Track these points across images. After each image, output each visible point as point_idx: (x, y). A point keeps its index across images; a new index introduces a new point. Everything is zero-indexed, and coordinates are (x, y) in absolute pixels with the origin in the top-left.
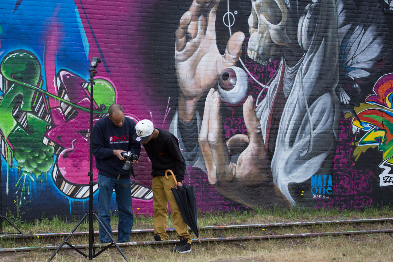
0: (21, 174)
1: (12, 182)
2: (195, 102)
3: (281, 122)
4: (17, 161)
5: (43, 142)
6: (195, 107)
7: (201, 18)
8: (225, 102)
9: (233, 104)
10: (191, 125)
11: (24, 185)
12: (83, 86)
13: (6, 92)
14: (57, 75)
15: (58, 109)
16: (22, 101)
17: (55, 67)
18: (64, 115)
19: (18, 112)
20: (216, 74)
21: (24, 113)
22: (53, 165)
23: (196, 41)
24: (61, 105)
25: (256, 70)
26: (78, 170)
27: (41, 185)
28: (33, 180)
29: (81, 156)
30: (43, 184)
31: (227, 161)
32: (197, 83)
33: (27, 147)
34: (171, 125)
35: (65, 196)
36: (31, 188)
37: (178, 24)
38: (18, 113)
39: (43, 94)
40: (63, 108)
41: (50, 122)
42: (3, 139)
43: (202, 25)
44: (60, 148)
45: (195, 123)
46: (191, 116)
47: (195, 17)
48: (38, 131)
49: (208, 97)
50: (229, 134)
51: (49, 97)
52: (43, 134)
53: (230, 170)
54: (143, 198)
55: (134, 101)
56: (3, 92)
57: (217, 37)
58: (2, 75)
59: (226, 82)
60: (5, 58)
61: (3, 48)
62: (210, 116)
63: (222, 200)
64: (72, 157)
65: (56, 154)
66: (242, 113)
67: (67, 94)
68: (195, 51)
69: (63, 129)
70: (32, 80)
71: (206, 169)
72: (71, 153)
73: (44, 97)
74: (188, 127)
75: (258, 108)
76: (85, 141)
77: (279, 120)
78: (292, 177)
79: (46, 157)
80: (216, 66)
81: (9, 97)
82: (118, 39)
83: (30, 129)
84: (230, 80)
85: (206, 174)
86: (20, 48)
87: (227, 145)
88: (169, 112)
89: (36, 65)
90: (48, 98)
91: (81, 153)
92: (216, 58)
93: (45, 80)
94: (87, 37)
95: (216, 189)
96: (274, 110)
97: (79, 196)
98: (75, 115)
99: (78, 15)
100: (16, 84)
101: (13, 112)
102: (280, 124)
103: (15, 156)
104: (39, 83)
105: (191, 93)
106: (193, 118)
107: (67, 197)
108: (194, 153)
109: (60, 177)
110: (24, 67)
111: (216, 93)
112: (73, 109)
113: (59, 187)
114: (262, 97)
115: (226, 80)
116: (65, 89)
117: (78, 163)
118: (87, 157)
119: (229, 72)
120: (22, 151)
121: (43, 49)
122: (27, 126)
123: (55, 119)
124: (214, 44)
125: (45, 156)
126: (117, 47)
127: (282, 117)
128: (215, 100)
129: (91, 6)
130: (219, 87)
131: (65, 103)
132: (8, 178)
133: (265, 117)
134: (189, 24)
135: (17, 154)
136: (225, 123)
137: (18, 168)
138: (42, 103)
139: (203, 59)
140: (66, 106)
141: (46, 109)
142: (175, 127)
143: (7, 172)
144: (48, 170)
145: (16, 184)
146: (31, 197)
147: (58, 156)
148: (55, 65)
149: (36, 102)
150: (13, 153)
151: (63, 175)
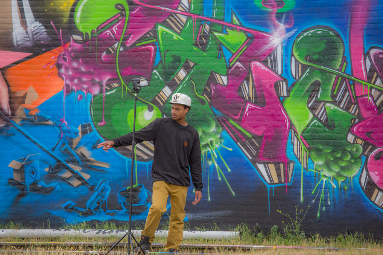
0: (319, 179)
1: (308, 187)
4: (314, 163)
5: (347, 139)
11: (323, 192)
13: (299, 78)
14: (367, 54)
15: (367, 97)
16: (319, 89)
17: (364, 45)
18: (376, 105)
19: (314, 102)
21: (323, 103)
22: (361, 169)
24: (371, 92)
27: (345, 193)
28: (335, 187)
30: (348, 193)
33: (327, 145)
35: (378, 208)
36: (331, 196)
38: (315, 104)
39: (347, 80)
40: (374, 96)
42: (296, 136)
44: (370, 147)
48: (340, 126)
51: (355, 82)
52: (347, 129)
56: (295, 78)
58: (295, 58)
60: (298, 37)
65: (365, 155)
67: (380, 78)
69: (375, 123)
70: (332, 62)
73: (348, 84)
79: (351, 158)
81: (303, 84)
83: (330, 123)
86: (318, 24)
89: (337, 44)
90: (354, 84)
93: (349, 62)
100: (312, 68)
101: (308, 103)
103: (311, 157)
104: (341, 66)
109: (370, 184)
110: (322, 47)
113: (370, 197)
116: (377, 72)
120: (320, 150)
121: (348, 22)
122: (327, 120)
123: (363, 110)
125: (350, 156)
131: (376, 89)
132: (302, 183)
135: (313, 154)
137: (315, 171)
138: (346, 90)
140: (379, 93)
141: (350, 98)
143: (301, 176)
144: (354, 174)
145: (313, 190)
146: (332, 208)
147: (367, 158)
148: (364, 42)
149: (338, 89)
150: (308, 153)
151: (375, 181)
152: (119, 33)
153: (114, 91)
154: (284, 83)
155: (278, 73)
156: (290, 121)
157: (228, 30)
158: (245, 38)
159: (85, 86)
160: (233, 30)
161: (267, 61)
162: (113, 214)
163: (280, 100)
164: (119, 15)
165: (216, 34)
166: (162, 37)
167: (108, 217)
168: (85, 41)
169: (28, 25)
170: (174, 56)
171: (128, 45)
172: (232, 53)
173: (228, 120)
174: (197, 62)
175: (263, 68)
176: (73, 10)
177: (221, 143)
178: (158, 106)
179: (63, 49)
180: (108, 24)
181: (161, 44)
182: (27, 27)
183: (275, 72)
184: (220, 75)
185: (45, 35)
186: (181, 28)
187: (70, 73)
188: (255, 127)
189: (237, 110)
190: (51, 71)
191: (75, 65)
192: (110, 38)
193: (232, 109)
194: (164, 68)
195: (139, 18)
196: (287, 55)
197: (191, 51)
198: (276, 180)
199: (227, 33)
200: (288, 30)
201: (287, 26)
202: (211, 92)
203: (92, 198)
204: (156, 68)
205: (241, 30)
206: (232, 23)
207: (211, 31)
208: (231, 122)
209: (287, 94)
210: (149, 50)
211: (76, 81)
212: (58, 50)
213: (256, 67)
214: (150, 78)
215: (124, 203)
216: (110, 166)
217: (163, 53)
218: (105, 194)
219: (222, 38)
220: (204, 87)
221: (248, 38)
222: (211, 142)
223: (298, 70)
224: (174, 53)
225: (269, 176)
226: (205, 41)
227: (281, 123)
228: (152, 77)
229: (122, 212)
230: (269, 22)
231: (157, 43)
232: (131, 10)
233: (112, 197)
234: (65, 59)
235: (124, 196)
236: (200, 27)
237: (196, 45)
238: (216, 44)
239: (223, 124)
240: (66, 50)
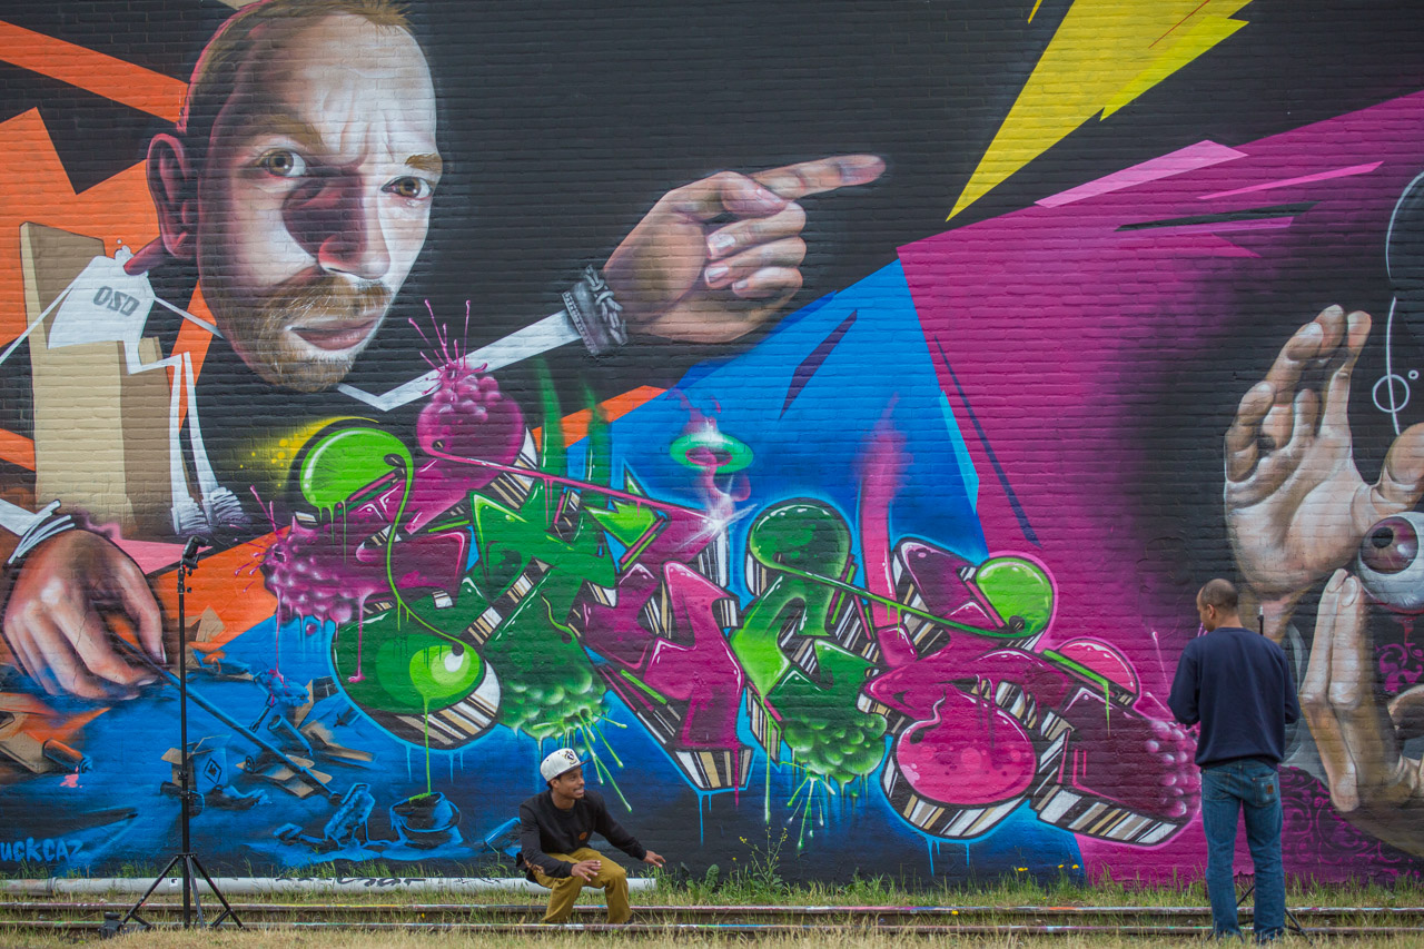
0: (802, 780)
1: (780, 792)
2: (1286, 605)
4: (791, 749)
5: (856, 706)
6: (1288, 617)
7: (1303, 395)
8: (1383, 604)
9: (1409, 609)
11: (809, 803)
12: (962, 574)
13: (762, 594)
14: (895, 551)
15: (896, 629)
16: (802, 613)
17: (889, 534)
18: (912, 643)
19: (792, 637)
20: (1353, 533)
21: (809, 640)
22: (885, 760)
23: (1289, 454)
24: (904, 620)
26: (951, 772)
27: (852, 803)
28: (833, 793)
29: (957, 739)
30: (859, 804)
31: (1392, 753)
32: (1293, 560)
33: (817, 717)
35: (917, 830)
36: (826, 809)
37: (1234, 414)
38: (794, 641)
39: (856, 597)
40: (908, 626)
41: (874, 660)
42: (756, 700)
43: (1304, 413)
44: (902, 719)
47: (1286, 395)
48: (844, 681)
49: (1329, 591)
50: (1396, 685)
51: (873, 602)
52: (857, 687)
53: (1402, 775)
54: (1132, 840)
55: (1105, 607)
56: (754, 594)
57: (1353, 441)
58: (753, 557)
59: (1383, 552)
60: (759, 518)
61: (757, 497)
63: (1376, 851)
64: (935, 740)
65: (892, 735)
67: (920, 595)
68: (1285, 480)
69: (910, 675)
70: (828, 565)
71: (1324, 773)
72: (933, 731)
73: (858, 604)
76: (970, 704)
79: (865, 740)
80: (1352, 512)
81: (770, 604)
82: (1061, 460)
83: (823, 675)
84: (1396, 546)
85: (1322, 785)
86: (797, 496)
87: (1391, 713)
89: (837, 531)
90: (870, 606)
91: (959, 732)
92: (1353, 494)
93: (861, 565)
94: (973, 461)
95: (1357, 824)
97: (955, 831)
98: (940, 644)
99: (947, 411)
100: (788, 576)
101: (780, 640)
103: (787, 738)
104: (845, 572)
105: (1276, 584)
107: (921, 833)
109: (902, 787)
110: (807, 537)
111: (1353, 582)
112: (937, 628)
113: (901, 809)
115: (1383, 547)
116: (914, 583)
117: (950, 754)
118: (975, 741)
119: (1392, 528)
120: (805, 726)
121: (857, 493)
122: (817, 671)
123: (888, 654)
124: (1346, 457)
125: (863, 737)
126: (1057, 480)
128: (1350, 598)
129: (983, 388)
130: (1362, 565)
131: (913, 615)
132: (768, 787)
134: (1266, 414)
135: (790, 733)
136: (1383, 657)
137: (793, 764)
138: (854, 616)
139: (1311, 497)
140: (919, 622)
141: (863, 631)
143: (765, 773)
144: (871, 770)
145: (789, 800)
146: (827, 832)
147: (896, 739)
148: (888, 529)
149: (839, 614)
150: (780, 732)
151: (912, 782)
152: (393, 509)
153: (381, 618)
154: (732, 603)
155: (719, 585)
156: (743, 672)
157: (617, 504)
158: (652, 519)
159: (322, 608)
160: (627, 503)
161: (697, 563)
162: (379, 849)
163: (723, 633)
164: (393, 475)
165: (594, 511)
166: (481, 515)
167: (371, 854)
168: (322, 523)
169: (205, 494)
170: (506, 552)
171: (411, 532)
172: (626, 547)
173: (618, 671)
174: (553, 563)
175: (690, 574)
176: (297, 467)
177: (604, 713)
178: (473, 646)
179: (275, 538)
180: (372, 491)
181: (480, 529)
182: (201, 497)
183: (714, 583)
184: (601, 587)
185: (238, 513)
186: (522, 500)
187: (291, 583)
188: (672, 684)
189: (636, 653)
190: (252, 580)
191: (300, 568)
192: (373, 518)
193: (627, 651)
194: (486, 573)
195: (435, 481)
196: (736, 551)
197: (541, 543)
198: (715, 782)
199: (616, 510)
200: (738, 506)
201: (738, 499)
202: (583, 618)
203: (337, 817)
204: (470, 573)
205: (643, 505)
206: (627, 492)
207: (582, 506)
208: (625, 674)
209: (738, 623)
210: (456, 541)
211: (302, 598)
212: (266, 541)
213: (675, 573)
214: (458, 591)
215: (403, 828)
216: (373, 759)
217: (483, 549)
218: (363, 810)
219: (606, 519)
220: (569, 609)
221: (659, 519)
222: (584, 713)
223: (760, 578)
224: (507, 546)
225: (701, 774)
226: (570, 524)
227: (727, 676)
228: (462, 590)
229: (397, 844)
230: (701, 491)
231: (471, 528)
232: (416, 466)
233: (377, 817)
234: (279, 558)
235: (403, 814)
236: (559, 499)
237: (552, 531)
238: (594, 529)
239: (609, 679)
240: (281, 541)
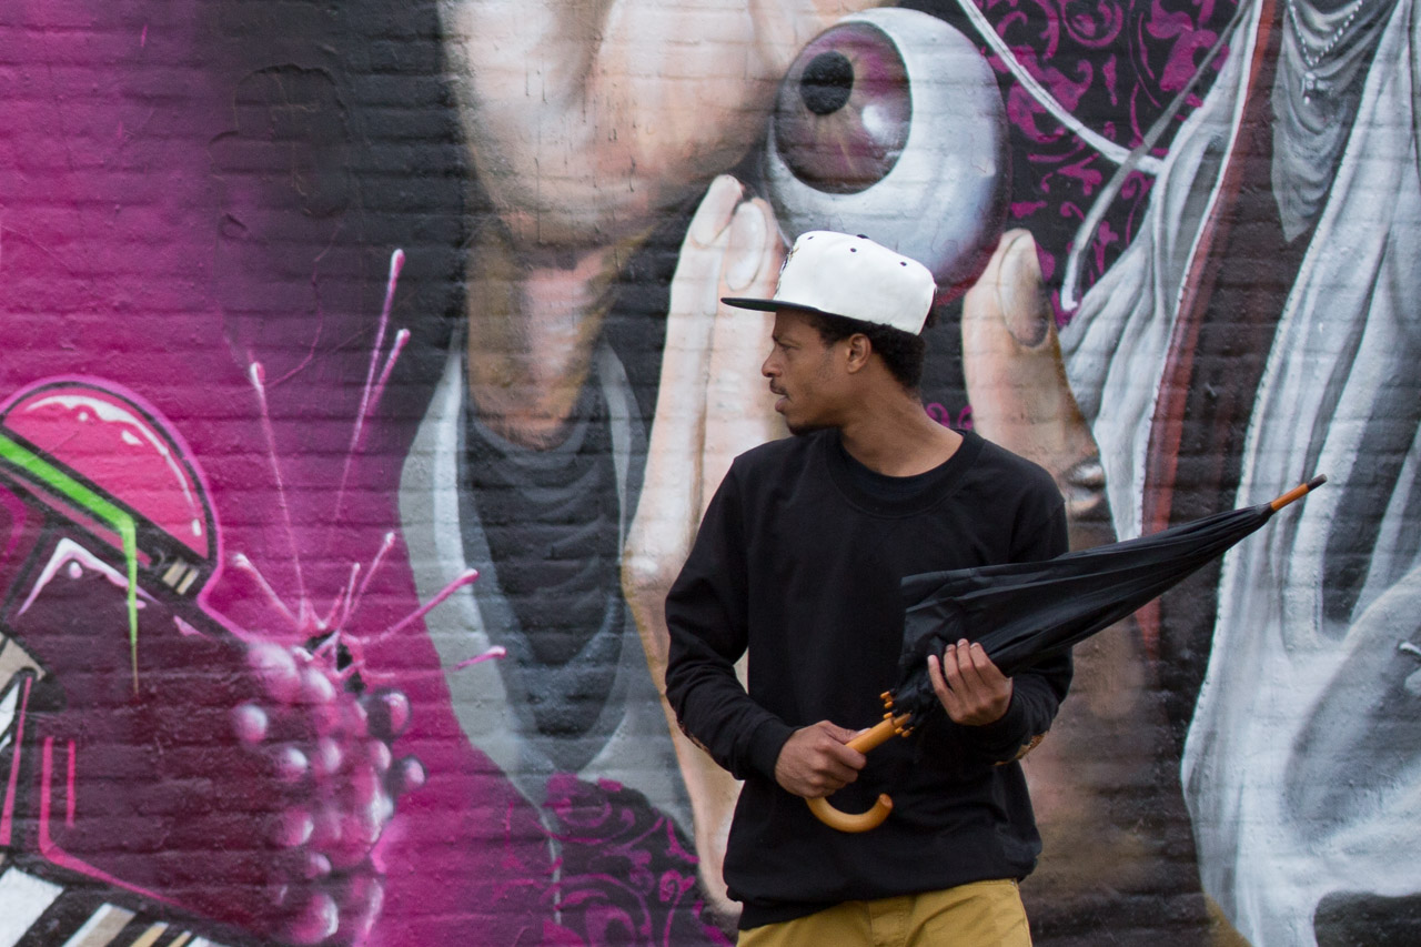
2: (591, 285)
3: (1254, 432)
6: (595, 322)
10: (564, 460)
20: (756, 68)
25: (1063, 30)
32: (607, 143)
34: (409, 460)
45: (597, 447)
46: (560, 392)
49: (697, 244)
59: (828, 129)
62: (711, 388)
66: (958, 365)
71: (684, 799)
74: (542, 480)
75: (1076, 324)
77: (1240, 415)
78: (1348, 851)
84: (859, 110)
88: (398, 363)
96: (1202, 338)
102: (1251, 443)
105: (566, 219)
106: (580, 404)
108: (592, 678)
111: (755, 214)
114: (1108, 238)
119: (850, 55)
127: (1263, 394)
128: (748, 266)
130: (779, 167)
133: (1133, 395)
142: (439, 481)
